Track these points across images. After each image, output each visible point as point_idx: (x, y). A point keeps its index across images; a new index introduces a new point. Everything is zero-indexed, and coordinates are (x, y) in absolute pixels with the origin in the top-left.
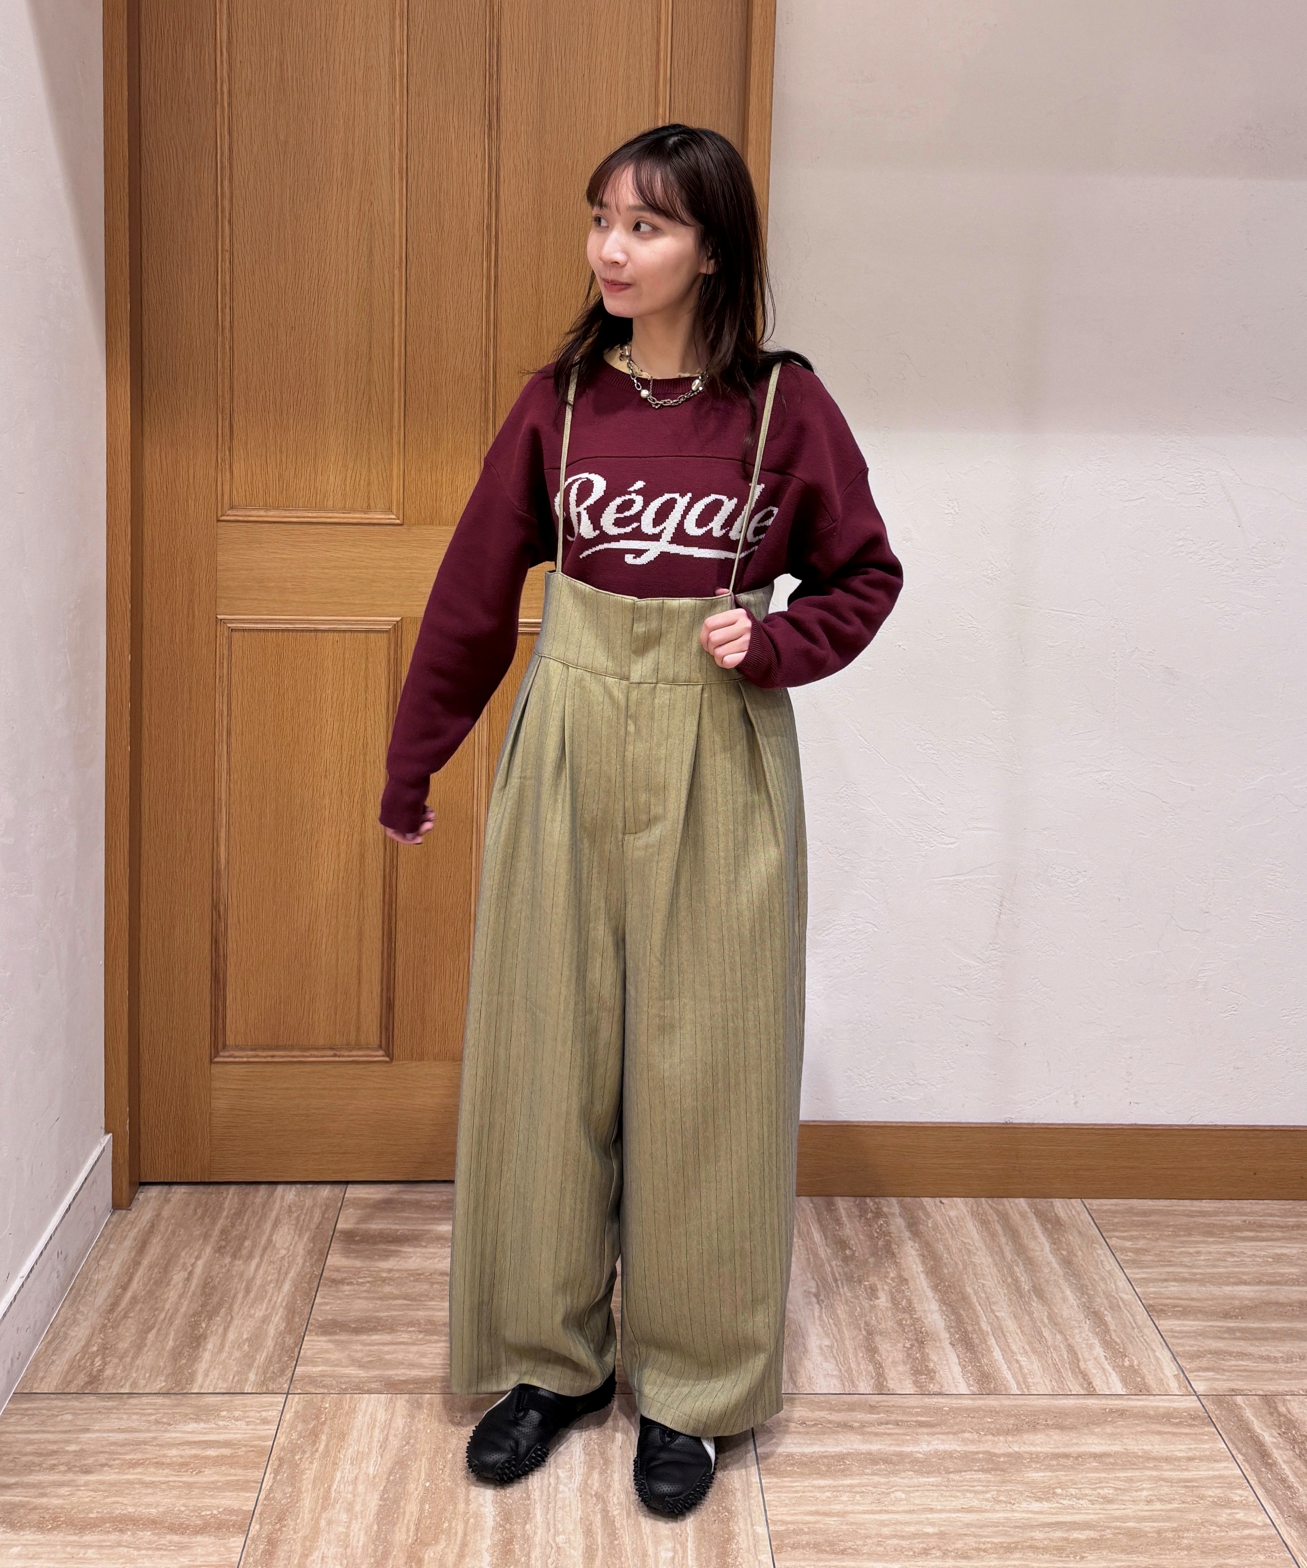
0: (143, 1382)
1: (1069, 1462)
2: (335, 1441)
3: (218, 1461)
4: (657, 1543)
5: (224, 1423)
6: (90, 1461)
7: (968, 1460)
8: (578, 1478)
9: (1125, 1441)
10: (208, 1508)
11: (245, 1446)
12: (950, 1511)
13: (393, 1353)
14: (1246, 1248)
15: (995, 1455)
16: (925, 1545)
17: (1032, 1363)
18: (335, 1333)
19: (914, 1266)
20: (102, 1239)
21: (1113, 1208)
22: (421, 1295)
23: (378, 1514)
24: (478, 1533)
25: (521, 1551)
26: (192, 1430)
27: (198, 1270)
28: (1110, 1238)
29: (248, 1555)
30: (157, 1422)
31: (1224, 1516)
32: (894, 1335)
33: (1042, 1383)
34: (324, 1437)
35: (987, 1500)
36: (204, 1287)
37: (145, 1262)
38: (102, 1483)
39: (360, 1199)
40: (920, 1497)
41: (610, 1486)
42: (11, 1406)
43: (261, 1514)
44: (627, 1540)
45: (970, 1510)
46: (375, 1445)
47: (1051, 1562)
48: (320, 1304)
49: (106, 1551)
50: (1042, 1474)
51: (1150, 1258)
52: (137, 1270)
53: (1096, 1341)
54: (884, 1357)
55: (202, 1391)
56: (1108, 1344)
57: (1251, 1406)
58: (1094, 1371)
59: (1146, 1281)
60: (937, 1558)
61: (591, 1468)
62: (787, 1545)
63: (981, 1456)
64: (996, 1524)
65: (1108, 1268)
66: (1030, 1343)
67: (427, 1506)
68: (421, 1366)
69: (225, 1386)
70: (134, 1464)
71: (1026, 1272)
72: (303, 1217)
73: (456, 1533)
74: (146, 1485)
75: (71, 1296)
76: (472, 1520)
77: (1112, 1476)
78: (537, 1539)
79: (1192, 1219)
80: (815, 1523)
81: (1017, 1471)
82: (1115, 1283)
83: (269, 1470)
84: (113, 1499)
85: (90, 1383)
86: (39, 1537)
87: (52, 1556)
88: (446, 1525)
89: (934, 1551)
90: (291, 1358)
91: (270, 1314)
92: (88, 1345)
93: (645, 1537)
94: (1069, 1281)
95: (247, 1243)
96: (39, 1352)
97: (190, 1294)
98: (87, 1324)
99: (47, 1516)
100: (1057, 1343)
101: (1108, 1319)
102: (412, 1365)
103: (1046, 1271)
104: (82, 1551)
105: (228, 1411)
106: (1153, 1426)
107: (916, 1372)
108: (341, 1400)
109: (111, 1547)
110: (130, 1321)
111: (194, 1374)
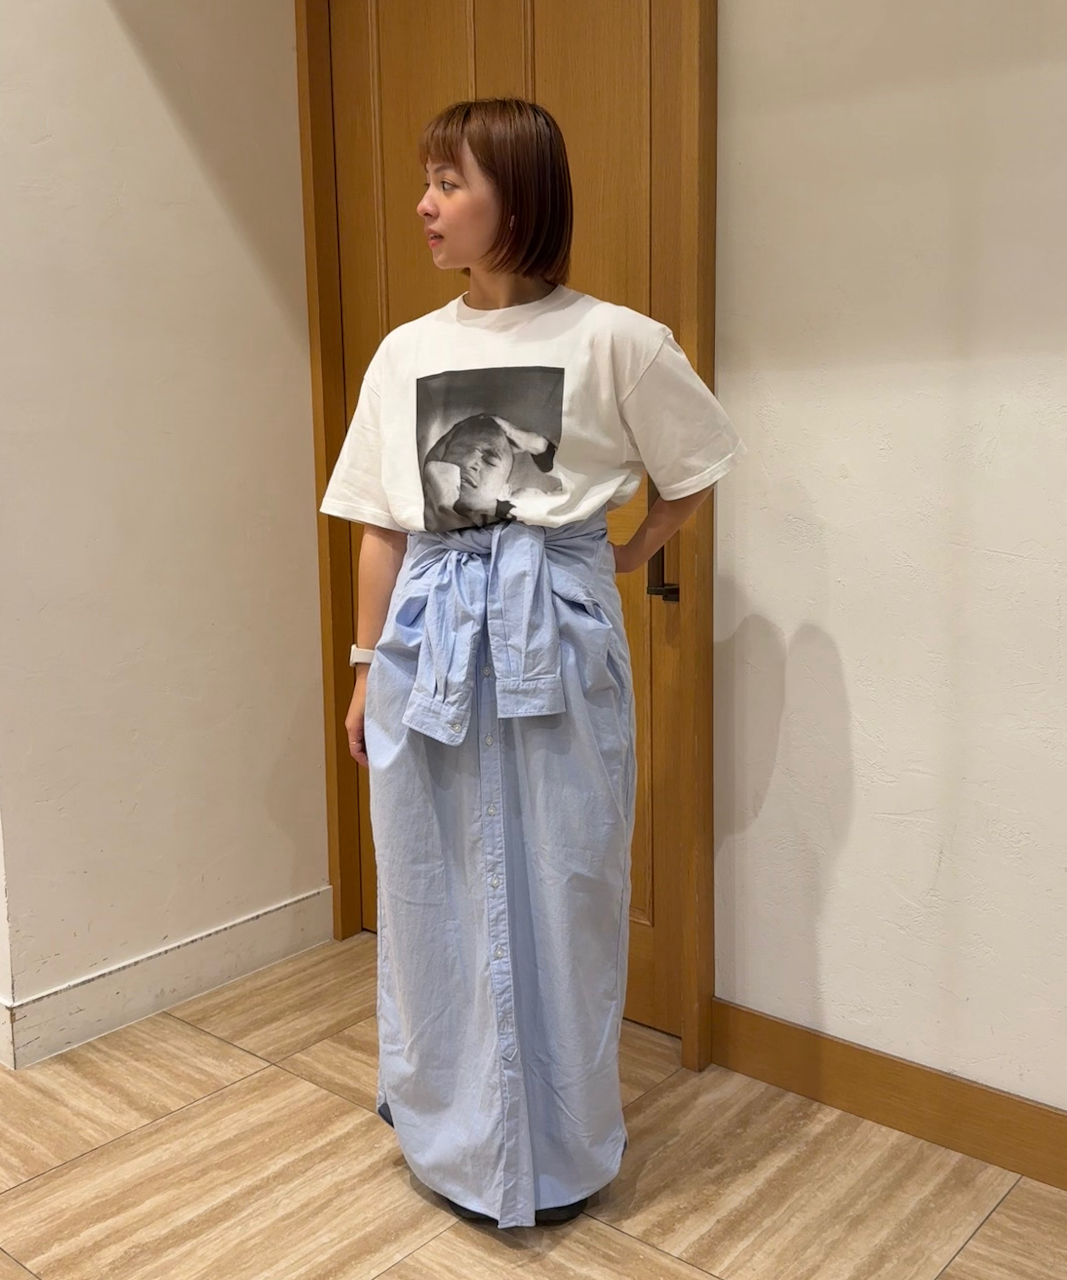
0: (220, 1029)
2: (258, 1097)
3: (194, 1081)
4: (330, 1231)
5: (225, 1065)
6: (145, 1056)
8: (345, 1177)
10: (158, 1100)
11: (216, 1080)
17: (763, 1262)
18: (342, 1044)
19: (777, 1161)
23: (222, 1142)
24: (252, 1176)
25: (258, 1196)
26: (206, 1061)
28: (1000, 1213)
29: (141, 1130)
30: (198, 1051)
34: (256, 1093)
36: (317, 994)
37: (308, 972)
38: (135, 1068)
41: (354, 1189)
42: (153, 1017)
43: (175, 1115)
44: (317, 1221)
46: (275, 1108)
48: (358, 1026)
49: (92, 1098)
51: (1015, 1243)
52: (299, 974)
54: (651, 1205)
55: (238, 1045)
61: (360, 1175)
65: (957, 1232)
67: (249, 1151)
68: (358, 1080)
69: (252, 1047)
70: (159, 1066)
71: (871, 1203)
73: (242, 1170)
74: (150, 1077)
75: (252, 975)
76: (259, 1169)
78: (274, 1195)
80: (436, 1272)
82: (942, 1245)
83: (209, 1096)
84: (129, 1077)
85: (199, 1020)
86: (78, 1079)
88: (244, 1164)
90: (301, 1047)
91: (326, 1021)
92: (225, 1001)
94: (902, 1225)
96: (200, 996)
97: (305, 995)
98: (239, 991)
99: (94, 1072)
100: (809, 1260)
101: (890, 1265)
102: (356, 1078)
103: (892, 1210)
105: (235, 1060)
107: (659, 1225)
108: (292, 1079)
109: (96, 1098)
110: (259, 998)
111: (246, 1035)
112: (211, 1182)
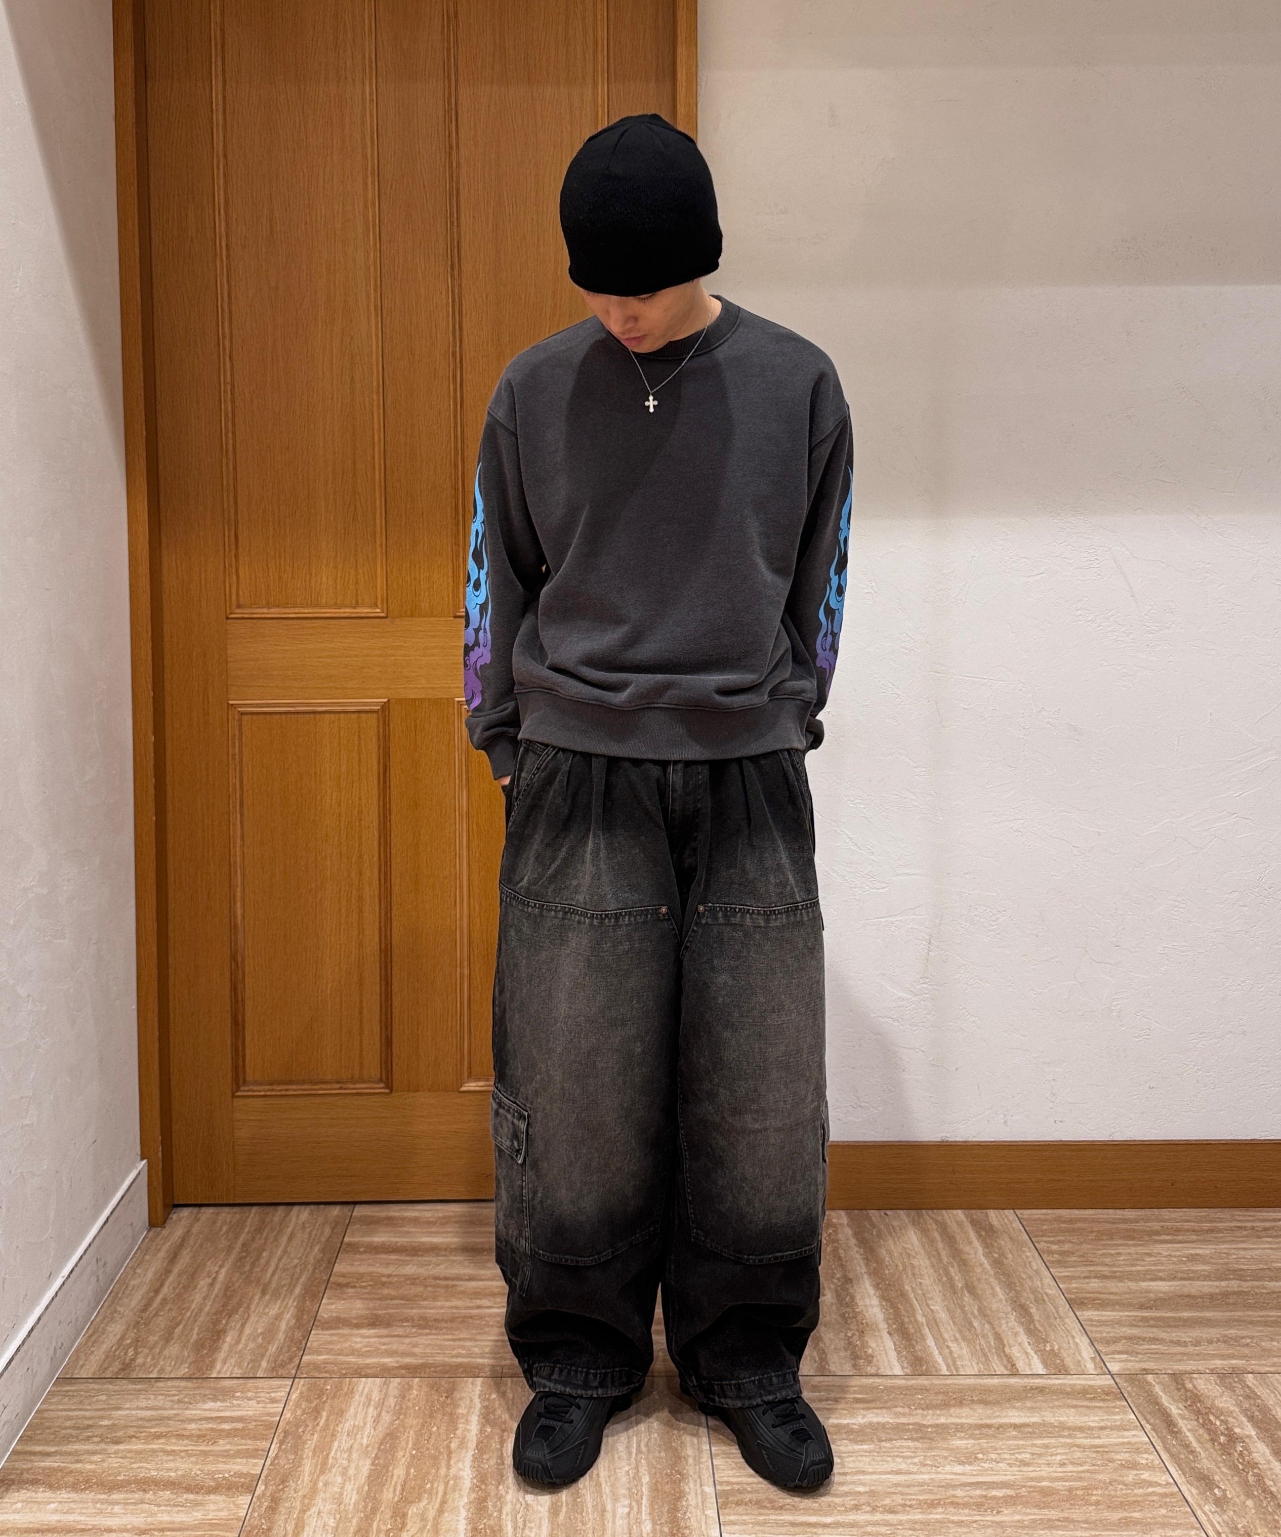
0: (169, 1369)
1: (991, 1432)
2: (332, 1417)
3: (232, 1434)
4: (615, 1499)
5: (238, 1402)
6: (120, 1434)
7: (899, 1430)
9: (1043, 1413)
10: (220, 1472)
11: (256, 1421)
12: (880, 1473)
13: (389, 1344)
14: (1163, 1249)
15: (924, 1425)
16: (856, 1502)
17: (961, 1349)
18: (338, 1328)
19: (858, 1268)
20: (139, 1252)
21: (1042, 1217)
22: (416, 1296)
23: (369, 1477)
24: (457, 1493)
25: (495, 1506)
26: (211, 1408)
27: (221, 1277)
28: (1038, 1242)
29: (254, 1511)
30: (179, 1401)
31: (1130, 1476)
32: (837, 1327)
33: (969, 1366)
34: (324, 1414)
35: (915, 1464)
36: (226, 1290)
37: (176, 1270)
38: (130, 1451)
39: (365, 1216)
40: (854, 1461)
42: (54, 1389)
43: (266, 1477)
44: (588, 1498)
45: (898, 1473)
46: (370, 1420)
47: (970, 1515)
48: (325, 1304)
49: (131, 1507)
50: (966, 1442)
51: (1074, 1259)
52: (168, 1277)
53: (1020, 1330)
54: (827, 1344)
55: (220, 1376)
56: (1031, 1332)
57: (1159, 1383)
58: (1018, 1355)
59: (1070, 1278)
60: (866, 1512)
62: (732, 1502)
63: (911, 1427)
64: (921, 1484)
65: (1035, 1268)
66: (960, 1332)
67: (412, 1470)
68: (413, 1355)
69: (240, 1371)
70: (158, 1436)
71: (960, 1272)
72: (315, 1232)
73: (437, 1493)
74: (168, 1453)
75: (110, 1298)
76: (451, 1482)
77: (1029, 1443)
78: (509, 1498)
79: (1115, 1226)
81: (943, 1439)
82: (1041, 1280)
83: (275, 1440)
84: (138, 1465)
85: (123, 1369)
86: (73, 1496)
87: (84, 1511)
88: (429, 1486)
89: (864, 1507)
90: (299, 1349)
91: (283, 1313)
92: (123, 1338)
93: (605, 1496)
94: (999, 1279)
95: (265, 1254)
96: (80, 1344)
97: (213, 1296)
98: (123, 1321)
99: (81, 1479)
100: (985, 1332)
101: (1033, 1310)
102: (404, 1354)
103: (979, 1270)
104: (110, 1507)
105: (242, 1392)
106: (1069, 1401)
107: (855, 1357)
108: (341, 1383)
109: (135, 1504)
110: (160, 1318)
111: (214, 1362)
112: (423, 1519)
